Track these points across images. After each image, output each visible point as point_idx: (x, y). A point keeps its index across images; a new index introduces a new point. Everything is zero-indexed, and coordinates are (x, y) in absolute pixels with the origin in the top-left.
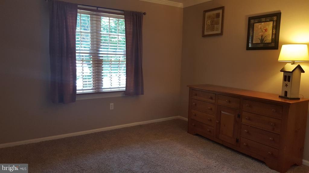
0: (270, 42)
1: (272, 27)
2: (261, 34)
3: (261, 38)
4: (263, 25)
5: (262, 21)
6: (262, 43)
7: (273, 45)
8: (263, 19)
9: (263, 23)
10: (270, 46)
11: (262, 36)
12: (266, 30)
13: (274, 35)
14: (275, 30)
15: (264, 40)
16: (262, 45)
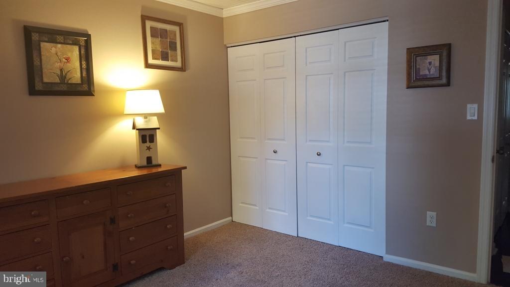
0: (79, 82)
1: (78, 56)
2: (58, 65)
3: (59, 73)
4: (59, 48)
5: (58, 41)
6: (65, 84)
7: (86, 88)
8: (60, 38)
9: (59, 46)
10: (79, 89)
11: (61, 70)
12: (68, 59)
13: (85, 70)
14: (84, 62)
15: (68, 77)
16: (64, 88)
